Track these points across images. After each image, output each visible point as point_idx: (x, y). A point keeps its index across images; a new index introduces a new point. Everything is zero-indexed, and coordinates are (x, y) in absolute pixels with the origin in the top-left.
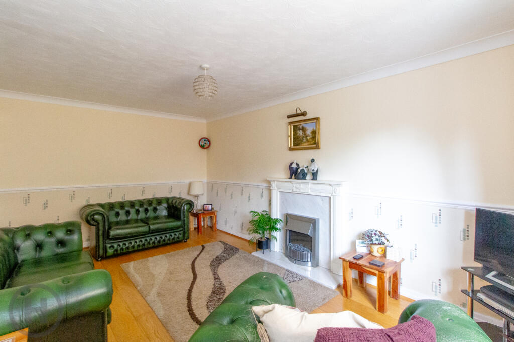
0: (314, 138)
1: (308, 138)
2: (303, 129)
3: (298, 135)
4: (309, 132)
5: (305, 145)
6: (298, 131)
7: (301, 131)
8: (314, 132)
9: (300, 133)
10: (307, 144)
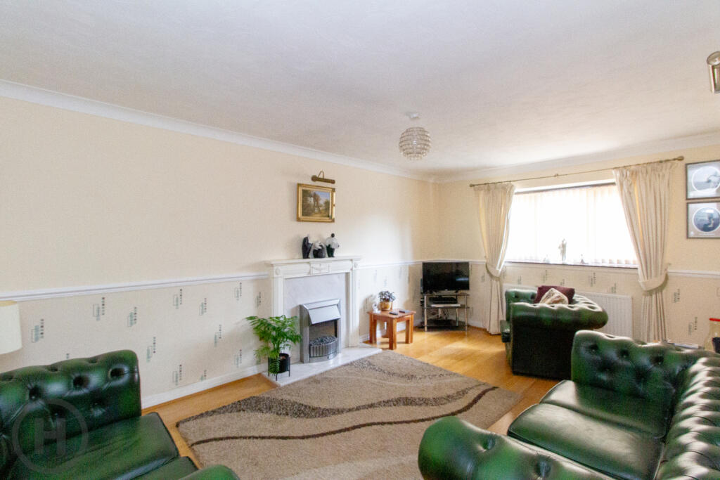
0: (327, 209)
1: (321, 208)
2: (316, 197)
3: (309, 202)
4: (322, 202)
5: (317, 217)
6: (309, 198)
7: (312, 198)
8: (327, 203)
9: (311, 200)
10: (318, 215)
